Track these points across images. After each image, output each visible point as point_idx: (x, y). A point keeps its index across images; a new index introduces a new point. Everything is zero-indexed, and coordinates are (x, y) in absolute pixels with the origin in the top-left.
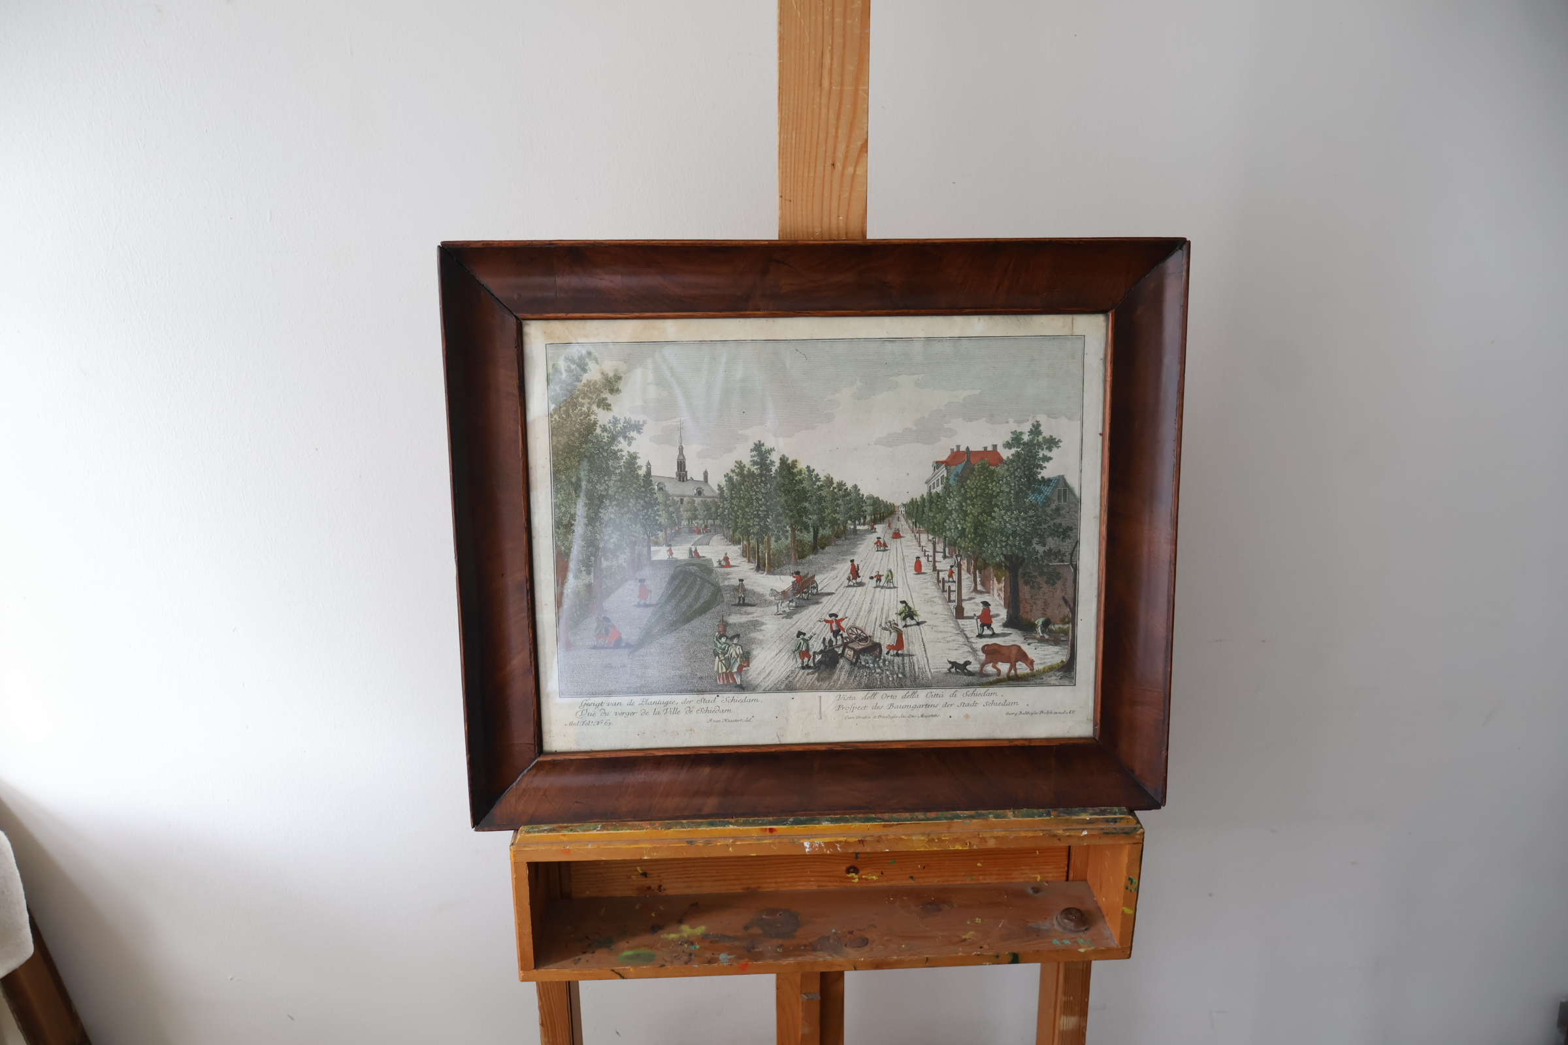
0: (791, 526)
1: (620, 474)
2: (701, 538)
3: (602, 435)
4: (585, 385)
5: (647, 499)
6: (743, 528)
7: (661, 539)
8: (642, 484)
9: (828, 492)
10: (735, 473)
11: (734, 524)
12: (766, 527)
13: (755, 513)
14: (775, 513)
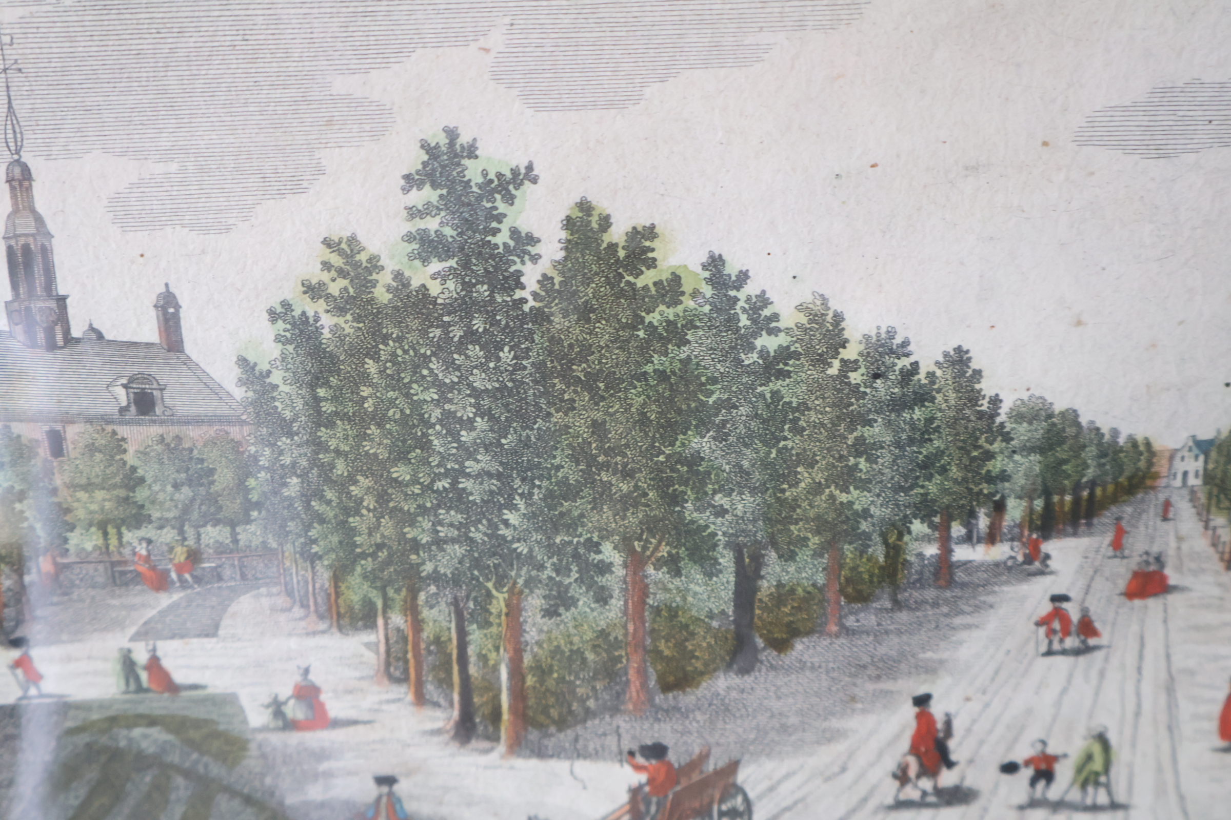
0: (625, 544)
2: (175, 606)
6: (383, 555)
9: (817, 388)
10: (328, 297)
11: (335, 539)
12: (499, 545)
13: (440, 485)
14: (545, 483)
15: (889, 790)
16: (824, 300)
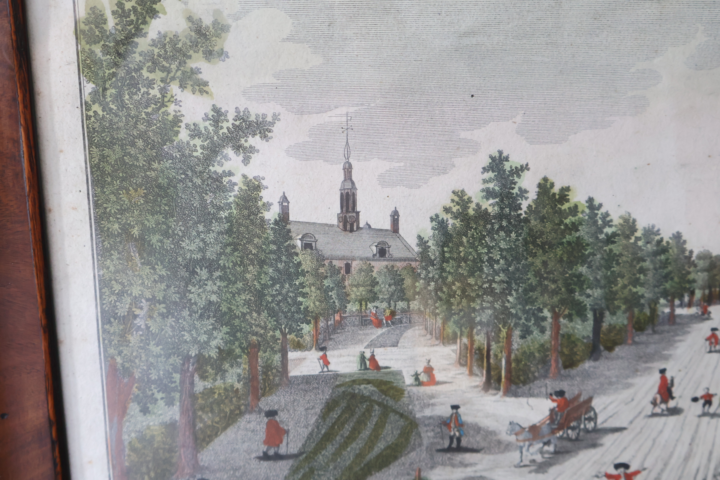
0: (552, 310)
1: (229, 219)
2: (383, 334)
3: (192, 143)
4: (154, 44)
5: (280, 266)
6: (462, 314)
7: (308, 338)
8: (271, 238)
9: (626, 247)
10: (452, 213)
11: (445, 307)
12: (505, 311)
13: (485, 286)
14: (524, 285)
15: (649, 409)
16: (629, 214)
